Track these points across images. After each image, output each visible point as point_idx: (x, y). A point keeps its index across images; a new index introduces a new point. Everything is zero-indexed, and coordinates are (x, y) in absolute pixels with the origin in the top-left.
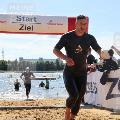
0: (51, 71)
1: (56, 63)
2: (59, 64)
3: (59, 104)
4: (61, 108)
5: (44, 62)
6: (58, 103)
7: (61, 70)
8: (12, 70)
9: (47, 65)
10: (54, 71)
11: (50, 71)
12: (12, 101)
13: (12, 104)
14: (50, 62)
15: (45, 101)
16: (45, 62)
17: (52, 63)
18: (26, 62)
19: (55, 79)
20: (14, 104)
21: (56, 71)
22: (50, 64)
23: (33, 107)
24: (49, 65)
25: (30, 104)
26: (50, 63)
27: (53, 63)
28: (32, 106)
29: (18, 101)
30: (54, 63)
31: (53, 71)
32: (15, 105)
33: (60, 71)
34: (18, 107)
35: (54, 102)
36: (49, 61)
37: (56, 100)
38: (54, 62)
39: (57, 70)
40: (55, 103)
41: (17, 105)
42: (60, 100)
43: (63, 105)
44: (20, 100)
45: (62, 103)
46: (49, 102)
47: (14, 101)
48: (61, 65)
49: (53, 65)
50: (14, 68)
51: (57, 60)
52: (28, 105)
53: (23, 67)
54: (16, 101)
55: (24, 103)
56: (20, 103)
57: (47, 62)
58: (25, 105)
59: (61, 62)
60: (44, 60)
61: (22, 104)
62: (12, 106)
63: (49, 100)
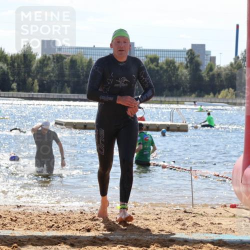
0: (167, 96)
1: (187, 67)
2: (201, 68)
3: (198, 228)
4: (209, 245)
6: (193, 226)
7: (209, 94)
8: (13, 90)
10: (180, 96)
11: (163, 99)
12: (11, 210)
13: (13, 223)
14: (161, 61)
15: (144, 216)
17: (170, 63)
18: (67, 60)
19: (183, 129)
20: (23, 223)
21: (188, 99)
22: (161, 68)
23: (95, 237)
24: (158, 71)
25: (84, 226)
26: (165, 67)
27: (177, 64)
28: (92, 234)
29: (36, 213)
30: (181, 64)
31: (175, 99)
32: (25, 227)
33: (204, 100)
34: (36, 237)
35: (179, 220)
36: (158, 55)
37: (185, 212)
38: (181, 60)
39: (190, 95)
40: (181, 223)
41: (32, 226)
42: (203, 214)
43: (213, 232)
44: (43, 209)
45: (212, 223)
46: (160, 219)
47: (20, 212)
48: (208, 73)
49: (174, 74)
50: (21, 83)
51: (191, 54)
52: (77, 230)
53: (55, 77)
54: (29, 211)
55: (59, 221)
56: (43, 218)
57: (150, 62)
58: (66, 227)
59: (209, 62)
60: (138, 53)
61: (53, 225)
62: (13, 230)
63: (160, 213)
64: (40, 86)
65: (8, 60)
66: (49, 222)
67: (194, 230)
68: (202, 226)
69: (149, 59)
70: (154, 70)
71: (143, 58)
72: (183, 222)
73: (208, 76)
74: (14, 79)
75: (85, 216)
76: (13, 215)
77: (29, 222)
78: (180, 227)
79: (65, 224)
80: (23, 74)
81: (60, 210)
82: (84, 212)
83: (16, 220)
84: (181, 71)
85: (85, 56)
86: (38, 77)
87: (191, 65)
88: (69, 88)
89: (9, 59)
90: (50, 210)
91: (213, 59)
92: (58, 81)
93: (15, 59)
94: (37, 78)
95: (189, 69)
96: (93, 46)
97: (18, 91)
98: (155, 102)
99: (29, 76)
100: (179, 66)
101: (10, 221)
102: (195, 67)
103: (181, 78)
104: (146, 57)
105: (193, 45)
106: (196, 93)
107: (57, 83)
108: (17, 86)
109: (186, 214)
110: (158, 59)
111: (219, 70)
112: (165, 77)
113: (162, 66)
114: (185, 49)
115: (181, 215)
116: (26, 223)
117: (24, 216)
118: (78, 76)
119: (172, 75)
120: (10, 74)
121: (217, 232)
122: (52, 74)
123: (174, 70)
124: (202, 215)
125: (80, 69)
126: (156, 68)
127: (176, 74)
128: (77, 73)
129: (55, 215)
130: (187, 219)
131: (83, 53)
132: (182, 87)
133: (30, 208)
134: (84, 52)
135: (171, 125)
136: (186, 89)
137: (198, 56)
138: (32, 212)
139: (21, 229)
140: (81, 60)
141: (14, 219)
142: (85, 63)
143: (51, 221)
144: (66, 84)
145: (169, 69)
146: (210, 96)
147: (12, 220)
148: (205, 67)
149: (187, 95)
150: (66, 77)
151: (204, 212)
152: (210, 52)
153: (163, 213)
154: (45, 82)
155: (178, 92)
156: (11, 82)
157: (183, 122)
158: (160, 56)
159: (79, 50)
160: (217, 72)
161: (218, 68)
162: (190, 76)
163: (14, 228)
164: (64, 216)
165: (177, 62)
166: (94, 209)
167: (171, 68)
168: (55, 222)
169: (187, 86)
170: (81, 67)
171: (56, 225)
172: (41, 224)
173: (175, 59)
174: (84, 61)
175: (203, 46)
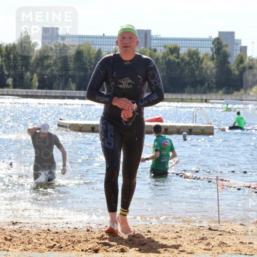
0: (190, 93)
1: (213, 59)
2: (230, 60)
3: (225, 248)
5: (155, 50)
6: (219, 245)
7: (238, 90)
8: (8, 86)
9: (169, 63)
10: (205, 93)
11: (184, 96)
12: (5, 227)
13: (8, 243)
14: (183, 51)
15: (162, 234)
16: (161, 52)
17: (193, 55)
20: (19, 243)
21: (214, 96)
22: (183, 60)
24: (178, 63)
25: (91, 246)
26: (187, 58)
27: (201, 56)
28: (101, 255)
29: (35, 231)
30: (206, 55)
31: (199, 97)
32: (22, 247)
33: (233, 97)
35: (203, 239)
36: (179, 44)
37: (210, 229)
38: (206, 51)
39: (217, 92)
40: (205, 242)
41: (30, 246)
42: (231, 231)
43: (243, 253)
44: (42, 226)
45: (241, 243)
46: (180, 237)
47: (16, 230)
48: (238, 65)
49: (197, 68)
50: (18, 79)
51: (218, 43)
52: (83, 250)
53: (57, 70)
54: (27, 229)
55: (61, 240)
56: (43, 237)
57: (169, 53)
58: (69, 247)
59: (239, 52)
60: (155, 42)
61: (55, 245)
62: (8, 251)
63: (181, 231)
64: (39, 81)
65: (2, 51)
66: (50, 241)
67: (220, 251)
68: (229, 246)
69: (168, 50)
70: (174, 62)
71: (162, 48)
72: (207, 241)
73: (237, 69)
74: (10, 74)
75: (93, 234)
76: (8, 234)
77: (26, 242)
78: (204, 247)
79: (69, 243)
80: (20, 67)
81: (63, 227)
82: (91, 229)
83: (11, 240)
84: (206, 64)
85: (93, 46)
86: (38, 71)
87: (218, 56)
88: (74, 84)
89: (4, 50)
90: (51, 227)
91: (244, 49)
92: (61, 76)
93: (10, 50)
94: (36, 72)
95: (215, 61)
96: (102, 35)
97: (15, 87)
98: (175, 100)
99: (27, 69)
100: (203, 57)
101: (4, 241)
102: (222, 59)
103: (206, 72)
104: (165, 47)
105: (220, 33)
106: (224, 89)
107: (60, 78)
108: (13, 82)
109: (211, 231)
110: (179, 50)
111: (251, 62)
112: (187, 71)
113: (183, 57)
114: (210, 37)
115: (205, 233)
116: (23, 242)
117: (20, 234)
118: (85, 70)
119: (195, 68)
120: (5, 67)
121: (247, 253)
122: (54, 68)
123: (197, 62)
124: (229, 233)
125: (87, 61)
126: (177, 60)
127: (200, 66)
128: (84, 66)
129: (57, 233)
130: (212, 238)
131: (90, 43)
132: (207, 83)
133: (27, 225)
134: (92, 41)
135: (194, 127)
136: (211, 85)
137: (226, 46)
138: (30, 230)
139: (17, 250)
140: (89, 51)
141: (9, 238)
142: (93, 54)
143: (52, 240)
144: (70, 79)
145: (192, 61)
146: (240, 93)
147: (6, 239)
148: (235, 58)
149: (213, 92)
150: (70, 71)
151: (232, 230)
152: (240, 41)
153: (183, 230)
154: (46, 77)
155: (202, 88)
156: (6, 77)
157: (208, 124)
158: (181, 45)
159: (86, 39)
160: (249, 64)
161: (249, 59)
162: (216, 69)
163: (9, 249)
164: (67, 235)
165: (202, 52)
166: (103, 226)
167: (194, 60)
168: (57, 242)
169: (212, 81)
170: (88, 59)
171: (58, 245)
172: (41, 244)
173: (199, 49)
174: (91, 52)
175: (232, 34)
